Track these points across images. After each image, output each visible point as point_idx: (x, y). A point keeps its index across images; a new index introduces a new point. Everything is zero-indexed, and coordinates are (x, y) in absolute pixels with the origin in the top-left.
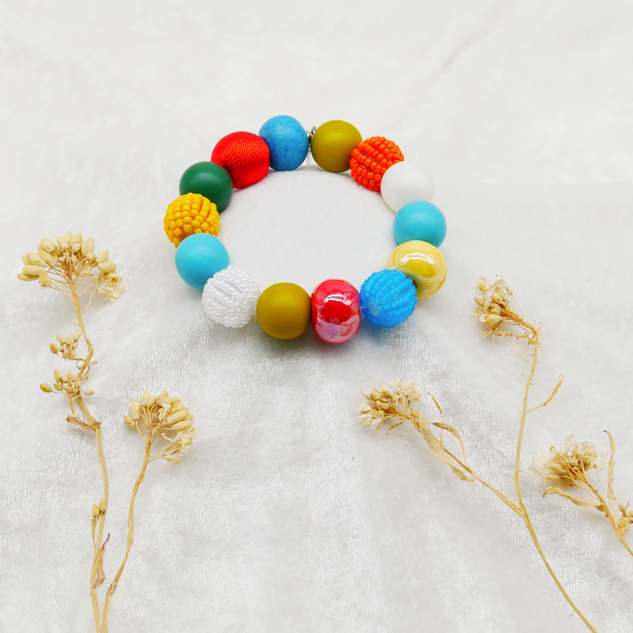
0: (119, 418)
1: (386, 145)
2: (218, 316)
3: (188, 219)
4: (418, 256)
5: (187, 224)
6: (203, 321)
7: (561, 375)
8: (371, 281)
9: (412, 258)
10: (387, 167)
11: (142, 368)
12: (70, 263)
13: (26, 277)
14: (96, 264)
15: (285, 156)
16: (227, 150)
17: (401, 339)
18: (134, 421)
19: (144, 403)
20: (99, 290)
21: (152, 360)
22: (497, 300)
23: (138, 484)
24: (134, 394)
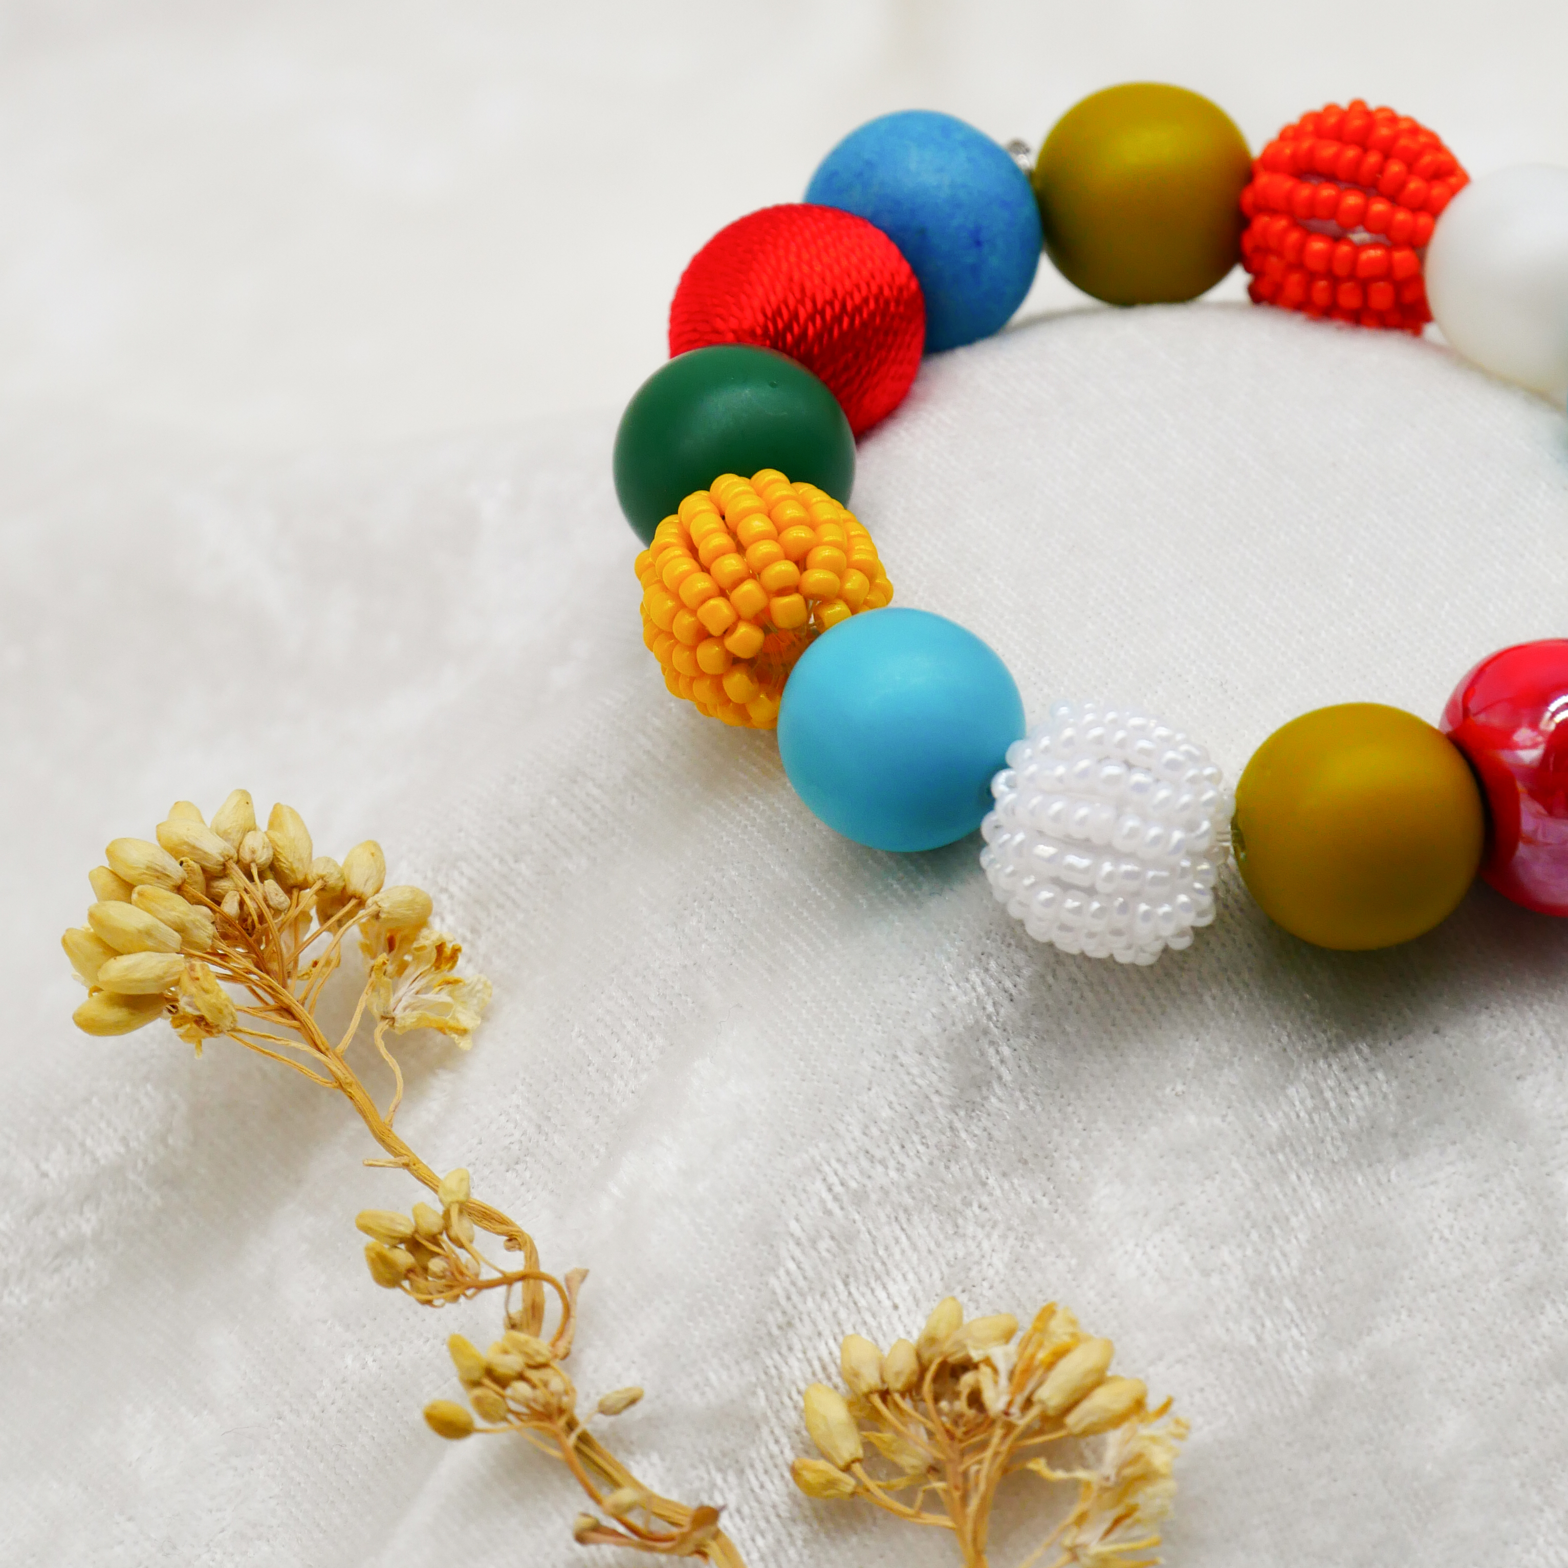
0: (762, 1487)
2: (1102, 911)
3: (780, 570)
5: (783, 592)
6: (978, 982)
11: (792, 1245)
12: (268, 914)
13: (118, 1014)
14: (353, 902)
18: (847, 1469)
19: (870, 1379)
20: (398, 1013)
21: (822, 1201)
24: (793, 1361)
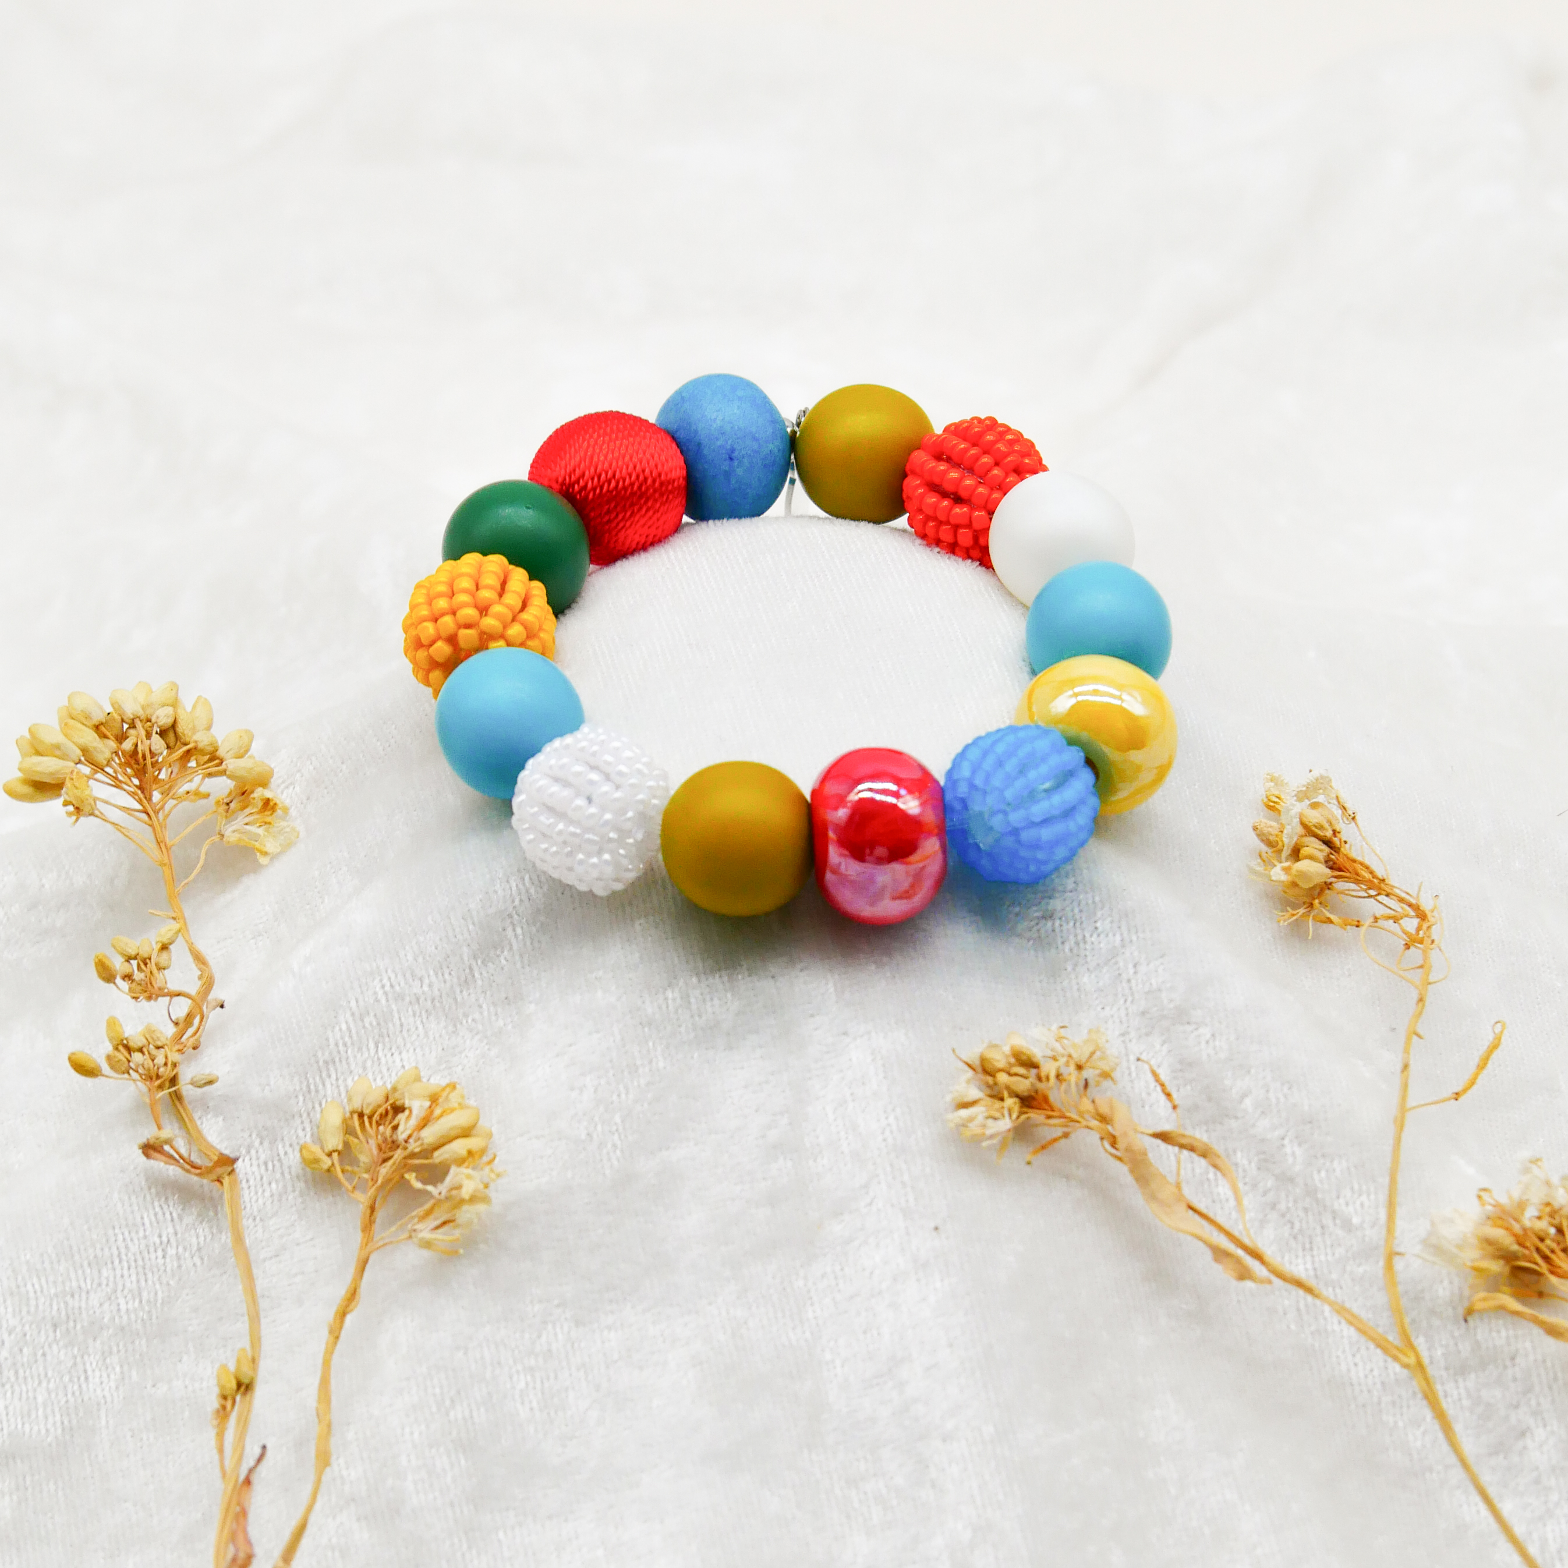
0: (286, 1153)
1: (1002, 435)
2: (557, 853)
3: (469, 613)
4: (1096, 692)
5: (468, 626)
6: (514, 885)
7: (1497, 1023)
8: (974, 754)
9: (1080, 698)
10: (1004, 489)
11: (348, 1015)
12: (148, 756)
13: (27, 790)
14: (217, 761)
15: (727, 475)
16: (570, 454)
17: (1057, 923)
18: (330, 1155)
19: (357, 1105)
20: (228, 833)
21: (375, 993)
22: (1316, 827)
23: (342, 1314)
24: (328, 1086)
